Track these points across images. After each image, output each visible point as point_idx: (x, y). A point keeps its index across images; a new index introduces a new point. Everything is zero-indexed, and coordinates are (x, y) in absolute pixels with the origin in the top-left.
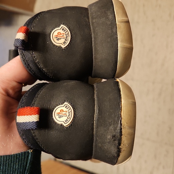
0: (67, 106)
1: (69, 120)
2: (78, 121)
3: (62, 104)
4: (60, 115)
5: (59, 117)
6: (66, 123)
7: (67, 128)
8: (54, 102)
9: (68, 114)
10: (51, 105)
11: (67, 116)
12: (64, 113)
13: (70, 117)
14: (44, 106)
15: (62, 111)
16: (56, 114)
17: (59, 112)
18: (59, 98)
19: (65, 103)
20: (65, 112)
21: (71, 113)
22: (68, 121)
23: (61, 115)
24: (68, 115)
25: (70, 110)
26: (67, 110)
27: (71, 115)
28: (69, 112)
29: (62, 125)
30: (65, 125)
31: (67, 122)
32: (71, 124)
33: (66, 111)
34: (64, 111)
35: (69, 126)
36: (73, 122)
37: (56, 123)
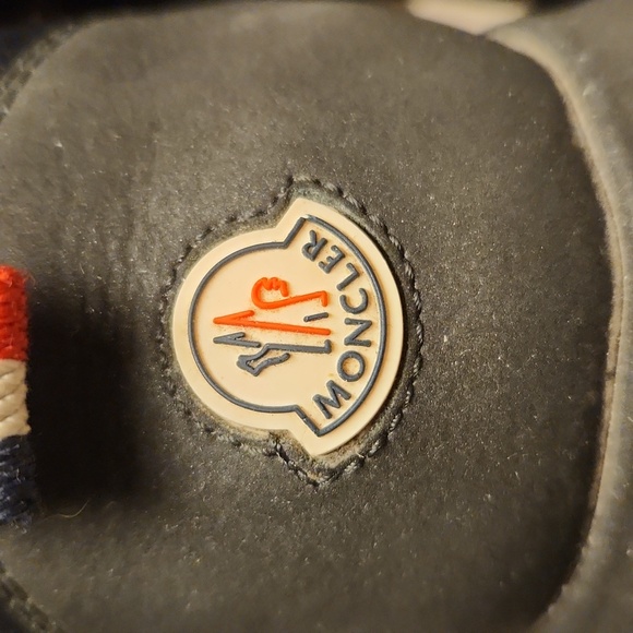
0: (324, 233)
1: (357, 389)
2: (447, 398)
3: (261, 217)
4: (255, 335)
5: (245, 363)
6: (324, 423)
7: (335, 474)
8: (166, 200)
9: (341, 331)
10: (139, 231)
11: (342, 349)
12: (294, 315)
13: (372, 355)
14: (57, 242)
15: (271, 296)
16: (207, 332)
17: (244, 303)
18: (219, 154)
19: (301, 207)
20: (314, 307)
21: (373, 314)
22: (348, 405)
23: (267, 338)
24: (352, 340)
25: (365, 282)
26: (331, 282)
27: (375, 335)
28: (357, 301)
29: (278, 449)
30: (316, 447)
31: (339, 413)
32: (383, 436)
33: (324, 297)
34: (296, 291)
35: (356, 450)
36: (399, 410)
37: (212, 426)
